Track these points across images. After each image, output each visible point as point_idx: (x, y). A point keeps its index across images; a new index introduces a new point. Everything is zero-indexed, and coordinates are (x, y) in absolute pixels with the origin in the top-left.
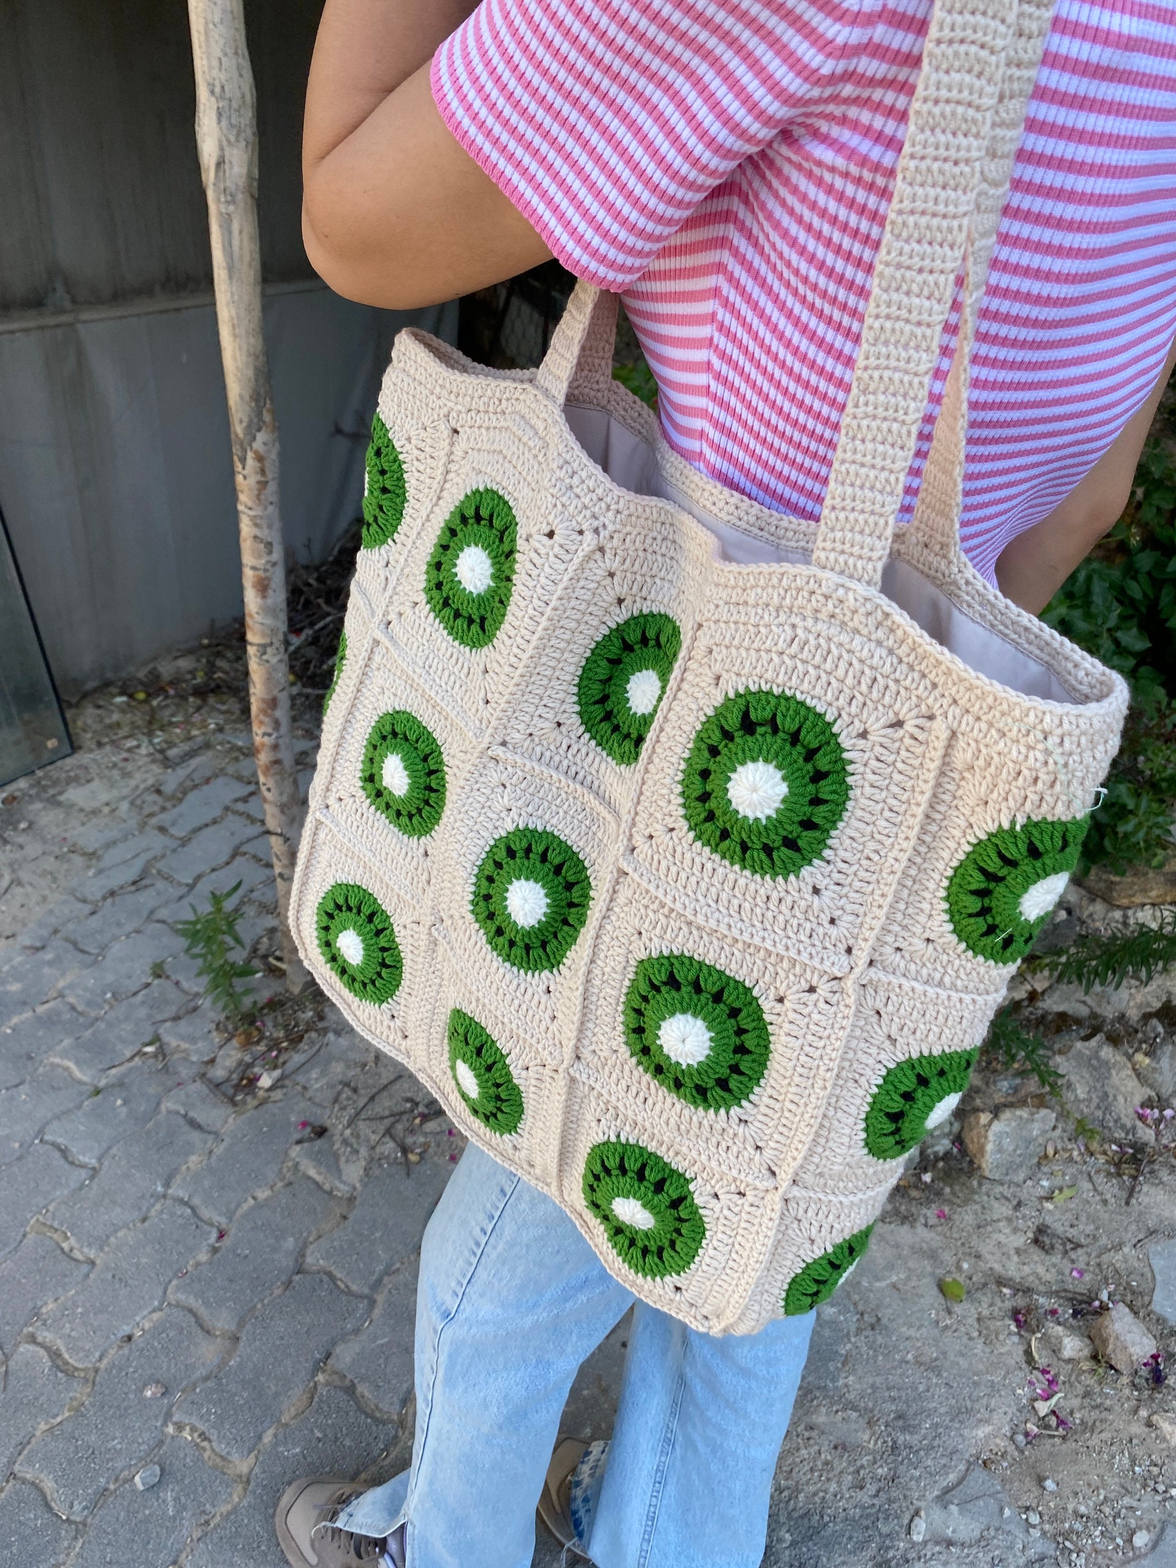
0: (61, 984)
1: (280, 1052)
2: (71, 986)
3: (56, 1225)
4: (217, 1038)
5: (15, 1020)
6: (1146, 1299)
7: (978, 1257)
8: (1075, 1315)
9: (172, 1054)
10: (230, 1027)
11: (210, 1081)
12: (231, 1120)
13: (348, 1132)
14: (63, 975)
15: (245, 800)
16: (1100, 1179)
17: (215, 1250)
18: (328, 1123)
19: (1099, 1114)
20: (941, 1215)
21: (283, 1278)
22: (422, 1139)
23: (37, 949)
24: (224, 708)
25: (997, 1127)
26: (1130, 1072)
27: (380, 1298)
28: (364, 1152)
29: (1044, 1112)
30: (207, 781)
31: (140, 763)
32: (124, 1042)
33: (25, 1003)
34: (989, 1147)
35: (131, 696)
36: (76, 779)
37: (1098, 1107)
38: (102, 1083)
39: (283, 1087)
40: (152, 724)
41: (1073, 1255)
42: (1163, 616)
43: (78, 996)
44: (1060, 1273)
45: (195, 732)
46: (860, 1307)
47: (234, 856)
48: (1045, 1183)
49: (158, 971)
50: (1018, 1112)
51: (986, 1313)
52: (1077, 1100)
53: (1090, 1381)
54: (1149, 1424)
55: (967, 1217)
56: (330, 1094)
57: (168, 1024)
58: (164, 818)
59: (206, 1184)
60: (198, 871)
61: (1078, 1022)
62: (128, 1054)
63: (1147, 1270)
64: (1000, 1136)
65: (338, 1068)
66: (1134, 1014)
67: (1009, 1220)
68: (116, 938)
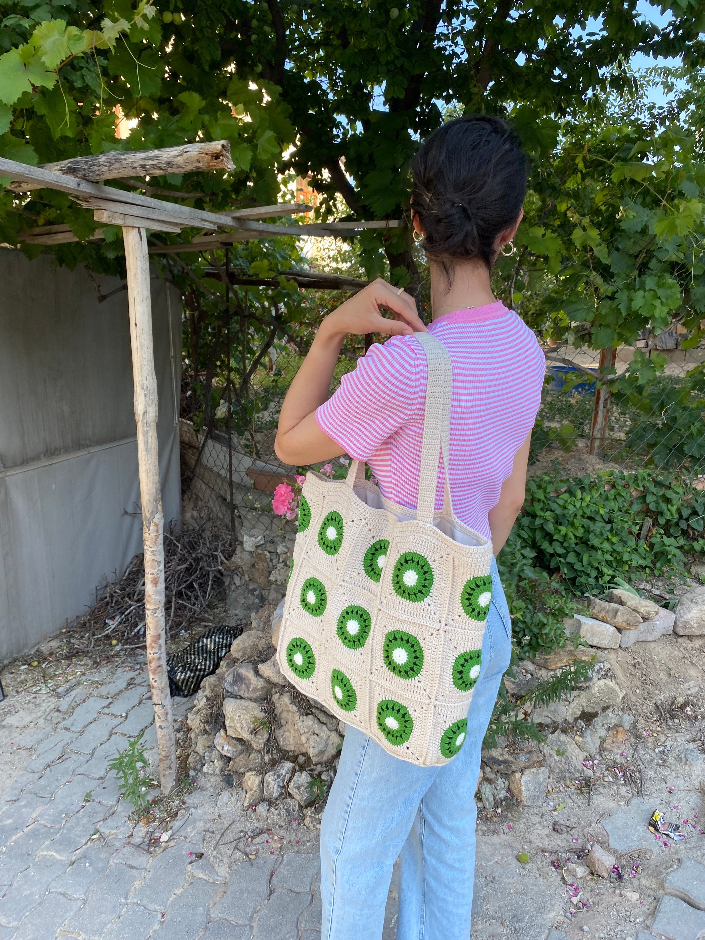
0: (34, 816)
1: (167, 823)
2: (41, 815)
3: (72, 929)
4: (130, 824)
5: (14, 838)
6: (607, 844)
7: (530, 842)
8: (578, 858)
9: (108, 836)
10: (136, 817)
11: (133, 844)
12: (150, 861)
13: (215, 853)
14: (34, 810)
15: (108, 707)
16: (574, 797)
17: (162, 923)
18: (203, 851)
19: (566, 766)
20: (510, 827)
21: (203, 927)
22: (254, 848)
23: (15, 801)
24: (83, 663)
25: (524, 778)
26: (575, 745)
27: (255, 925)
28: (226, 860)
29: (543, 769)
30: (84, 701)
31: (44, 698)
32: (80, 836)
33: (17, 829)
34: (523, 788)
35: (29, 665)
36: (9, 712)
37: (566, 763)
38: (74, 858)
39: (174, 839)
40: (46, 678)
41: (571, 832)
42: (539, 544)
43: (45, 819)
44: (568, 841)
45: (69, 678)
46: (484, 874)
47: (110, 735)
48: (551, 803)
49: (88, 798)
50: (532, 770)
51: (540, 866)
52: (556, 762)
53: (592, 884)
54: (621, 896)
55: (521, 826)
56: (200, 837)
57: (101, 823)
58: (67, 723)
59: (147, 893)
60: (93, 746)
61: (547, 726)
62: (84, 842)
63: (604, 832)
64: (527, 782)
65: (200, 824)
66: (570, 719)
67: (540, 823)
68: (58, 787)
